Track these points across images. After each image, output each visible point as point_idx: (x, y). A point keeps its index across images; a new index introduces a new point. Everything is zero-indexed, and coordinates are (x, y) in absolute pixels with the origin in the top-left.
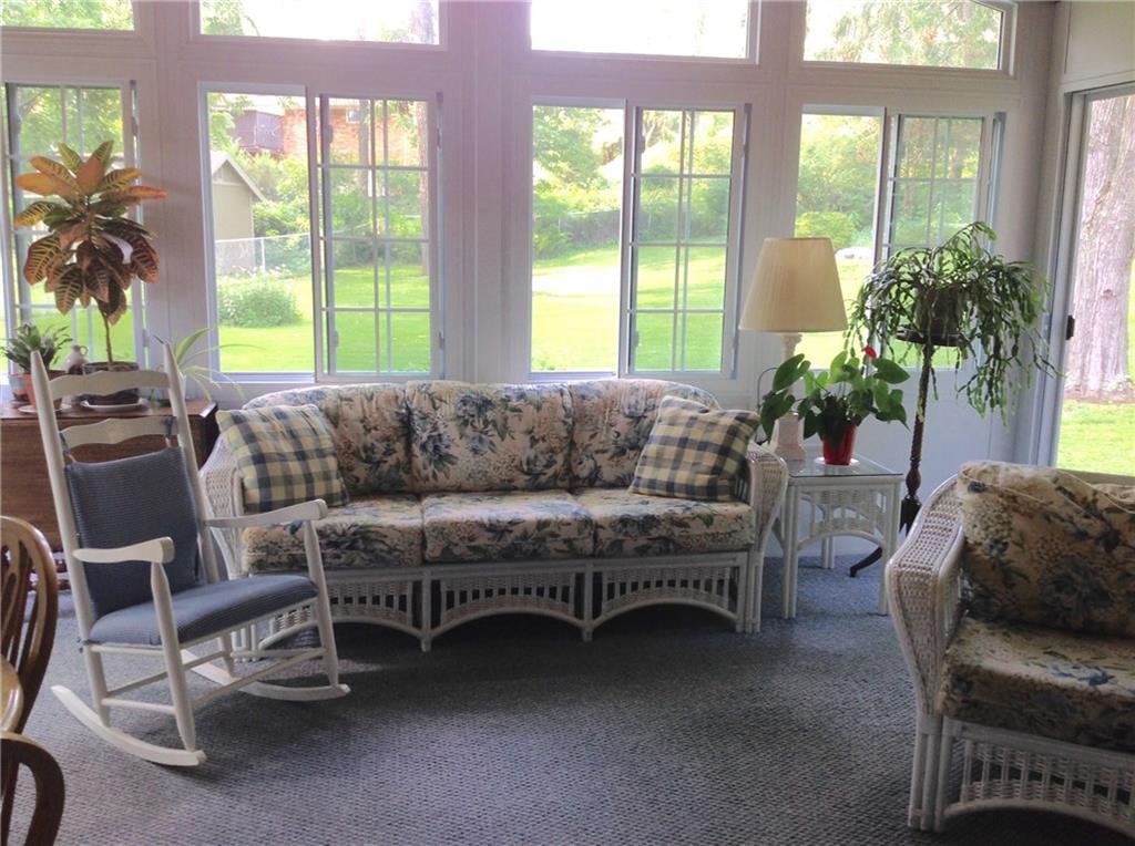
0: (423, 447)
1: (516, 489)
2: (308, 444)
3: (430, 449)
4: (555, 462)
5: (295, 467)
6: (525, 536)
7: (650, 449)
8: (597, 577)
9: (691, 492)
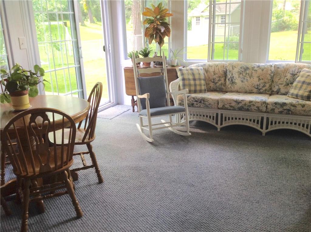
0: (229, 80)
1: (254, 93)
2: (197, 77)
3: (230, 80)
4: (266, 86)
5: (192, 82)
6: (245, 105)
7: (295, 84)
8: (268, 119)
9: (302, 98)
